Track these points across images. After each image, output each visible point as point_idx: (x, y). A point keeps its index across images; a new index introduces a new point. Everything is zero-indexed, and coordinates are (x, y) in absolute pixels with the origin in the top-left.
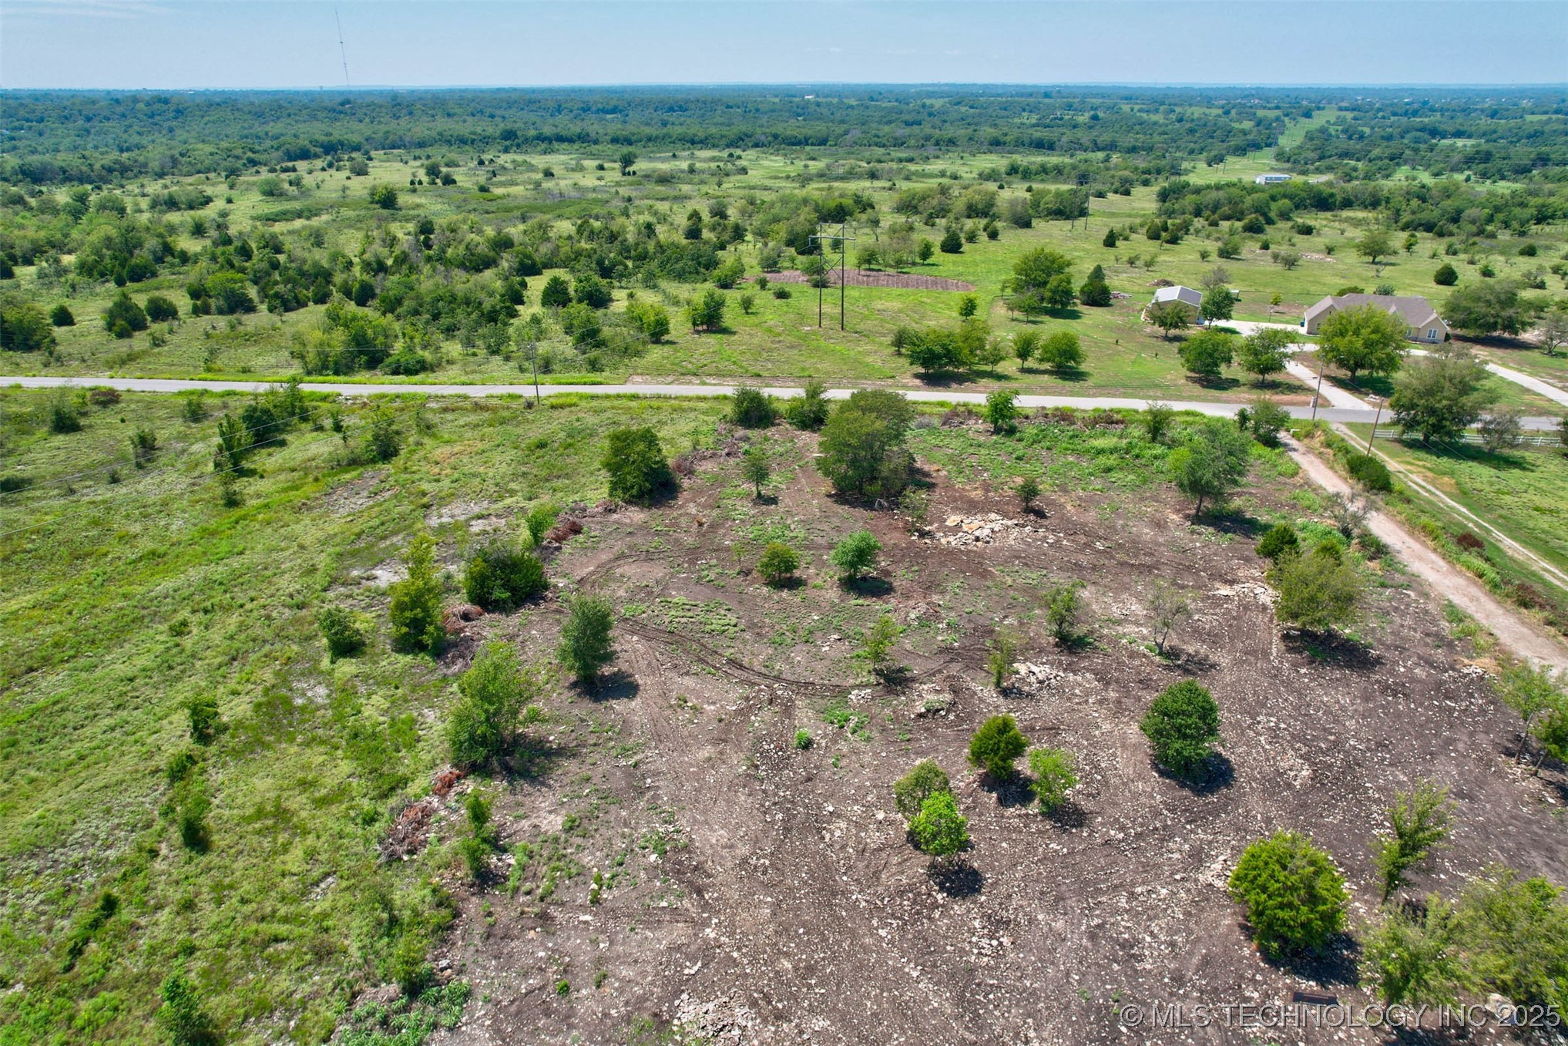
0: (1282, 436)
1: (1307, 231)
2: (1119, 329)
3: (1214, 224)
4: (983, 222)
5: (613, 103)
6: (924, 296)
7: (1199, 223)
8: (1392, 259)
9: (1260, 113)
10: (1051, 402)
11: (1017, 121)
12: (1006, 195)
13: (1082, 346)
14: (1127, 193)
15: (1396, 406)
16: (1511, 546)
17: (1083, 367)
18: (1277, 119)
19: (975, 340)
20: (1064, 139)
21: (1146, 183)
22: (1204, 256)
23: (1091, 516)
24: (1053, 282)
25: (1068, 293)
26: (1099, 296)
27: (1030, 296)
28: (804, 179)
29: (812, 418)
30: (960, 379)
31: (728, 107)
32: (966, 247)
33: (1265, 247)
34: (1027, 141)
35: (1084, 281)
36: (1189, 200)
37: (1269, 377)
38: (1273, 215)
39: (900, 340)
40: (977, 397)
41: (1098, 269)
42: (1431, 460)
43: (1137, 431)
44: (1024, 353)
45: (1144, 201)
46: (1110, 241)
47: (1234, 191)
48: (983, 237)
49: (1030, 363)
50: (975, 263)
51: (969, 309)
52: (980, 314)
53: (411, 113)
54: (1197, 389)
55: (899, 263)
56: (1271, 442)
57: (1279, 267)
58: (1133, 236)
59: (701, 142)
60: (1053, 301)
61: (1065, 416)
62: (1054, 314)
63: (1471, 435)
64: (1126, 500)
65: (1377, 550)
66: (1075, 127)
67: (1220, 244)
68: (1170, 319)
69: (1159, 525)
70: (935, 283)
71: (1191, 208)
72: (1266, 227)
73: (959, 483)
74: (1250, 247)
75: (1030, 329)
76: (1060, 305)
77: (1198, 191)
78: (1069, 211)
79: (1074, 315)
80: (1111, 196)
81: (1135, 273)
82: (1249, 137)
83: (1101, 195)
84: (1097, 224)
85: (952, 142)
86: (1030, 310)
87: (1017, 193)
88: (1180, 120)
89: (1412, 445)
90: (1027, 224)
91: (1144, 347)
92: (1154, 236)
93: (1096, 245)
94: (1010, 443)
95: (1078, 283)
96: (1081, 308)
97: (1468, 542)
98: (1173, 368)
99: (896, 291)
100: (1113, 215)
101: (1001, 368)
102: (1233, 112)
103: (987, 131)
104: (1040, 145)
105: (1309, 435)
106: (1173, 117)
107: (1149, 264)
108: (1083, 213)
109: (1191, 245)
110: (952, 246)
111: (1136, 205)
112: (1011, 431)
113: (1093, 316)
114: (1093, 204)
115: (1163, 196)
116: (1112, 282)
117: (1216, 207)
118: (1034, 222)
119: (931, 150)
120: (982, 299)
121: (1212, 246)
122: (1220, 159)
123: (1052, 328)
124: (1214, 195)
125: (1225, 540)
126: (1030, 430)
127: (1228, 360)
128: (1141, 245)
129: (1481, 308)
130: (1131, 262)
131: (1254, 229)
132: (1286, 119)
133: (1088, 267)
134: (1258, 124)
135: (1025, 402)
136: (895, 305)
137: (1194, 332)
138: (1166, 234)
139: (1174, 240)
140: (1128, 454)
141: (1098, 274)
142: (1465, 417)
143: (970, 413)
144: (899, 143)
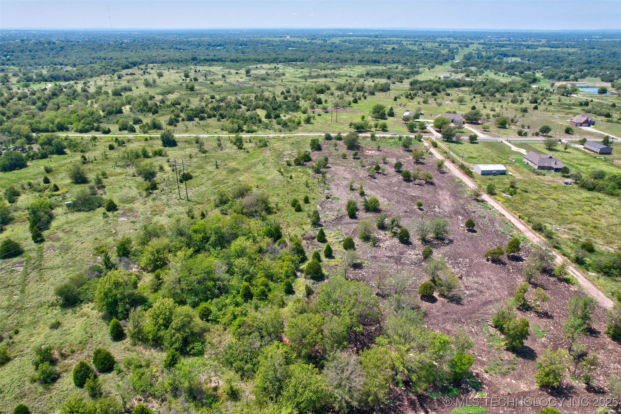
0: (422, 140)
1: (448, 95)
2: (396, 122)
3: (424, 93)
4: (362, 93)
5: (219, 42)
6: (351, 115)
7: (420, 92)
8: (464, 103)
9: (452, 46)
10: (382, 135)
11: (366, 50)
12: (366, 83)
13: (387, 125)
14: (402, 82)
15: (443, 134)
16: (452, 153)
17: (388, 129)
18: (457, 48)
19: (366, 124)
20: (383, 60)
21: (408, 78)
22: (419, 103)
23: (389, 151)
24: (381, 111)
25: (385, 114)
26: (391, 114)
27: (376, 115)
28: (305, 78)
29: (339, 138)
30: (364, 132)
31: (262, 44)
32: (359, 101)
33: (435, 100)
34: (371, 60)
35: (388, 111)
36: (418, 85)
37: (424, 130)
38: (441, 90)
39: (351, 125)
40: (368, 135)
41: (392, 108)
42: (447, 143)
43: (397, 140)
44: (376, 127)
45: (406, 84)
46: (395, 99)
47: (431, 83)
48: (363, 98)
49: (377, 129)
50: (362, 106)
51: (363, 118)
52: (365, 119)
53: (149, 48)
54: (409, 133)
55: (344, 107)
56: (420, 141)
57: (437, 106)
58: (402, 97)
59: (261, 61)
60: (381, 116)
61: (384, 138)
62: (382, 119)
63: (454, 139)
64: (394, 149)
65: (431, 154)
66: (386, 53)
67: (423, 99)
68: (406, 119)
69: (399, 152)
70: (353, 112)
71: (418, 88)
72: (438, 94)
73: (367, 147)
74: (431, 100)
75: (377, 122)
76: (383, 117)
77: (421, 83)
78: (385, 89)
79: (386, 119)
80: (397, 83)
81: (401, 108)
82: (445, 57)
83: (394, 83)
84: (392, 94)
85: (346, 61)
86: (376, 118)
87: (369, 83)
88: (423, 49)
89: (445, 141)
90: (374, 94)
91: (400, 125)
92: (407, 97)
93: (392, 100)
94: (375, 142)
95: (387, 111)
96: (387, 117)
97: (445, 153)
98: (405, 129)
99: (345, 114)
100: (397, 90)
101: (372, 130)
102: (442, 45)
103: (357, 56)
104: (376, 62)
105: (427, 140)
106: (421, 47)
107: (404, 106)
108: (389, 90)
109: (417, 99)
110: (355, 101)
111: (404, 86)
112: (375, 140)
113: (390, 119)
114: (392, 86)
115: (411, 84)
116: (395, 111)
117: (426, 87)
118: (376, 93)
119: (339, 65)
120: (366, 116)
121: (422, 100)
122: (433, 67)
123: (381, 122)
124: (425, 84)
125: (408, 153)
126: (378, 140)
127: (416, 127)
128: (403, 100)
129: (470, 116)
130: (400, 105)
131: (434, 94)
132: (460, 48)
133: (389, 107)
134: (449, 51)
135: (376, 135)
136: (346, 117)
137: (411, 122)
138: (410, 97)
139: (412, 98)
140: (395, 143)
141: (391, 109)
142: (454, 136)
143: (367, 137)
144: (328, 61)
